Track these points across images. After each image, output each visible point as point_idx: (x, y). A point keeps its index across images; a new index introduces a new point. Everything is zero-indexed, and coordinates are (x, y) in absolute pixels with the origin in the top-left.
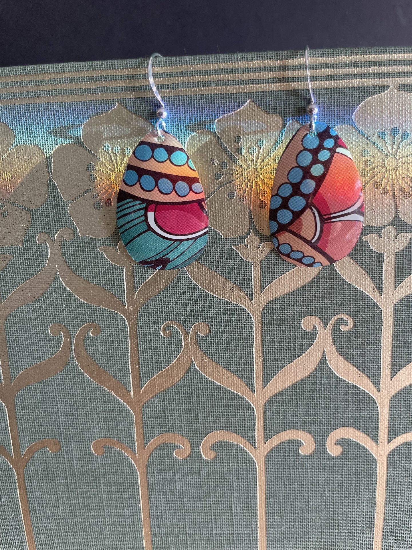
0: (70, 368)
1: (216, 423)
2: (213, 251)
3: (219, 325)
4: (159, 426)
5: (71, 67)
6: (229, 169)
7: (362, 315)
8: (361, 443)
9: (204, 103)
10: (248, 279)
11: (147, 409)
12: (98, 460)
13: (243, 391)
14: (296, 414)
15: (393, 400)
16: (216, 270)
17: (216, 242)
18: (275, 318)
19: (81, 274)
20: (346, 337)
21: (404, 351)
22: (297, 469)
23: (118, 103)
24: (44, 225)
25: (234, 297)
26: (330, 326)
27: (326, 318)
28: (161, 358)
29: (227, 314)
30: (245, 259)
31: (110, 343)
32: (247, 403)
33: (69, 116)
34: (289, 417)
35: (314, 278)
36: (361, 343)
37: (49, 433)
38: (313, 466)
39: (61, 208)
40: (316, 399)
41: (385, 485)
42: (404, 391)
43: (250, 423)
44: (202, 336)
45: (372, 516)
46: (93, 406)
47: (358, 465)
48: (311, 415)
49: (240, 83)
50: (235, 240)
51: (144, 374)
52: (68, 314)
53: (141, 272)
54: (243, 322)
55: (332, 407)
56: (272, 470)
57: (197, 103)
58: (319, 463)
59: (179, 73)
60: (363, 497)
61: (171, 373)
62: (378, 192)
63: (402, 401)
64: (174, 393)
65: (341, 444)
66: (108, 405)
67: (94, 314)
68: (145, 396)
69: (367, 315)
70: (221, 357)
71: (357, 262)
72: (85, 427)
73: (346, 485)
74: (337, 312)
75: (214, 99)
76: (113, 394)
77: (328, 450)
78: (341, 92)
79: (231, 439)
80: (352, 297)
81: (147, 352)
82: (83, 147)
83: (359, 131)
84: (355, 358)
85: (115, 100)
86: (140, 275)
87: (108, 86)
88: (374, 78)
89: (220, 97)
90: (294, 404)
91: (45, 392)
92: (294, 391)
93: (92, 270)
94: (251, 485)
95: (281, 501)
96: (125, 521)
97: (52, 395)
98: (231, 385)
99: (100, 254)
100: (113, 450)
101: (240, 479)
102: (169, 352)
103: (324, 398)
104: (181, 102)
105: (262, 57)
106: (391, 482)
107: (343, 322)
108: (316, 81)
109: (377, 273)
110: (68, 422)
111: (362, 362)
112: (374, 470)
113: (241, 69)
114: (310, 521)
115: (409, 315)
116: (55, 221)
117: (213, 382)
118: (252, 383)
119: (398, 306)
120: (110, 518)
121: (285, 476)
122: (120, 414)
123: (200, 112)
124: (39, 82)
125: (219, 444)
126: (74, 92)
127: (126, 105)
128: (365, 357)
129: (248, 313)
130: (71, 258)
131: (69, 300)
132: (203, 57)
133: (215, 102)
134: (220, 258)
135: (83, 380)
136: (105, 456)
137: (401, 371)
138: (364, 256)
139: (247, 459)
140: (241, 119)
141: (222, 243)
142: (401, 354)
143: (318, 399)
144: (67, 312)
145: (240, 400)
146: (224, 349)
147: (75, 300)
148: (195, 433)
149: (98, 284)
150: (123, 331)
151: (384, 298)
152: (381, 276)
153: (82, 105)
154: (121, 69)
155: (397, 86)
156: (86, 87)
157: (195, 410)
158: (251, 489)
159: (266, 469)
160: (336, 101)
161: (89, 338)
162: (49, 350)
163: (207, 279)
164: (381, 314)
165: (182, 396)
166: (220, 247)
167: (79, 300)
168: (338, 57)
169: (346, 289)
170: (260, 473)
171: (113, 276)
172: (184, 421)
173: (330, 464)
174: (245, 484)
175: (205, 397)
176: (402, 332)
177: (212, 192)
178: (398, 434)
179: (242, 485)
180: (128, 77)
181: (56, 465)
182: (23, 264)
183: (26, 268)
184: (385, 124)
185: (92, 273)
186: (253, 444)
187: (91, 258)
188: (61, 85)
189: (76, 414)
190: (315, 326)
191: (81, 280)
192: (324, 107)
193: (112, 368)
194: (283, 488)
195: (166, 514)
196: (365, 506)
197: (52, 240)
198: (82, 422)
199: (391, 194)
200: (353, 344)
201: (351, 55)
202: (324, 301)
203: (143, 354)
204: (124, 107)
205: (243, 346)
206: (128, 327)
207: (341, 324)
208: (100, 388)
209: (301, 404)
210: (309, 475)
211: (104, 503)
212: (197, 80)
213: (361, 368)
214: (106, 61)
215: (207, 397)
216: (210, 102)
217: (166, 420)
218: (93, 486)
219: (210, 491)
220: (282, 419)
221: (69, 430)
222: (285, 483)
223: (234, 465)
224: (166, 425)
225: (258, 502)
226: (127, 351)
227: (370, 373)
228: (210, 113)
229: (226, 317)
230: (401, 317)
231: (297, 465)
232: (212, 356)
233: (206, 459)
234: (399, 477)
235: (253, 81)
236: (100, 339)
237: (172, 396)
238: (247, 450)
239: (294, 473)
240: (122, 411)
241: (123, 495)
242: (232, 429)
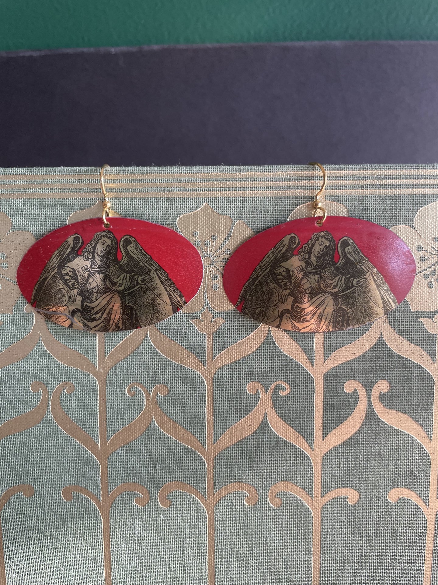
0: (46, 421)
1: (172, 474)
2: (173, 323)
3: (176, 387)
4: (122, 476)
5: (61, 171)
7: (297, 382)
8: (298, 497)
9: (168, 205)
10: (202, 348)
11: (112, 459)
12: (66, 506)
13: (196, 446)
14: (242, 468)
15: (325, 458)
16: (175, 339)
18: (224, 382)
19: (60, 339)
20: (284, 401)
21: (333, 415)
22: (243, 519)
23: (99, 201)
25: (190, 363)
26: (270, 391)
27: (267, 384)
28: (125, 415)
29: (184, 378)
30: (199, 331)
31: (82, 400)
32: (199, 457)
33: (57, 210)
34: (235, 470)
35: (257, 349)
36: (296, 407)
37: (25, 479)
38: (256, 516)
40: (258, 455)
41: (320, 537)
42: (335, 450)
43: (201, 475)
44: (161, 397)
46: (64, 455)
47: (296, 517)
48: (254, 469)
49: (198, 190)
51: (110, 429)
52: (47, 374)
53: (111, 339)
54: (197, 385)
55: (272, 463)
56: (220, 518)
57: (162, 205)
58: (262, 513)
59: (149, 180)
61: (134, 428)
63: (333, 459)
64: (136, 446)
65: (281, 497)
66: (78, 455)
67: (70, 374)
68: (111, 448)
69: (301, 382)
70: (178, 416)
71: (292, 337)
73: (285, 534)
74: (276, 379)
75: (177, 201)
76: (83, 445)
77: (269, 502)
78: (278, 200)
79: (185, 489)
80: (288, 367)
81: (114, 409)
84: (291, 419)
85: (96, 199)
86: (110, 342)
88: (305, 190)
89: (181, 200)
90: (240, 459)
91: (23, 442)
92: (240, 447)
93: (70, 336)
94: (202, 533)
95: (228, 548)
96: (89, 564)
97: (29, 445)
98: (186, 440)
100: (80, 496)
101: (192, 527)
102: (132, 410)
103: (266, 454)
104: (150, 202)
105: (216, 170)
106: (325, 534)
107: (281, 387)
108: (259, 190)
109: (309, 347)
110: (42, 469)
111: (298, 424)
112: (310, 521)
113: (198, 179)
114: (253, 567)
115: (337, 384)
117: (170, 437)
118: (203, 439)
119: (327, 376)
121: (231, 524)
122: (88, 464)
123: (165, 211)
124: (34, 181)
125: (174, 494)
126: (63, 190)
128: (300, 419)
129: (202, 378)
131: (49, 361)
132: (168, 168)
133: (178, 204)
134: (179, 330)
135: (57, 432)
136: (73, 502)
137: (331, 433)
139: (198, 508)
140: (198, 219)
141: (180, 317)
142: (331, 418)
143: (261, 455)
144: (46, 372)
145: (193, 454)
146: (181, 409)
147: (54, 362)
148: (153, 483)
149: (74, 349)
150: (94, 390)
151: (315, 368)
152: (313, 350)
153: (69, 202)
156: (73, 187)
157: (154, 462)
158: (202, 536)
160: (274, 207)
161: (65, 396)
162: (29, 404)
163: (167, 347)
164: (313, 382)
165: (143, 449)
166: (178, 320)
167: (58, 362)
168: (276, 173)
169: (283, 359)
170: (210, 521)
171: (88, 343)
172: (144, 472)
173: (271, 515)
174: (196, 531)
175: (163, 450)
176: (331, 398)
178: (330, 489)
179: (194, 533)
180: (107, 181)
181: (29, 508)
182: (12, 330)
183: (14, 333)
185: (70, 339)
186: (204, 494)
189: (50, 463)
190: (258, 391)
191: (60, 344)
192: (265, 211)
193: (83, 422)
194: (230, 536)
195: (125, 558)
198: (55, 470)
200: (290, 407)
201: (287, 171)
202: (266, 369)
203: (110, 410)
205: (197, 406)
206: (98, 387)
207: (280, 390)
208: (72, 439)
209: (246, 459)
210: (253, 525)
211: (70, 546)
212: (163, 187)
213: (297, 429)
215: (164, 450)
216: (173, 204)
217: (128, 471)
218: (61, 529)
219: (165, 537)
220: (229, 472)
221: (42, 477)
222: (232, 532)
223: (187, 514)
224: (128, 475)
225: (208, 549)
226: (96, 407)
227: (305, 434)
228: (173, 212)
229: (183, 380)
230: (330, 385)
231: (242, 515)
232: (170, 414)
233: (162, 507)
234: (332, 529)
235: (208, 189)
236: (73, 396)
237: (134, 449)
238: (199, 500)
239: (240, 522)
240: (90, 461)
241: (88, 539)
242: (185, 481)
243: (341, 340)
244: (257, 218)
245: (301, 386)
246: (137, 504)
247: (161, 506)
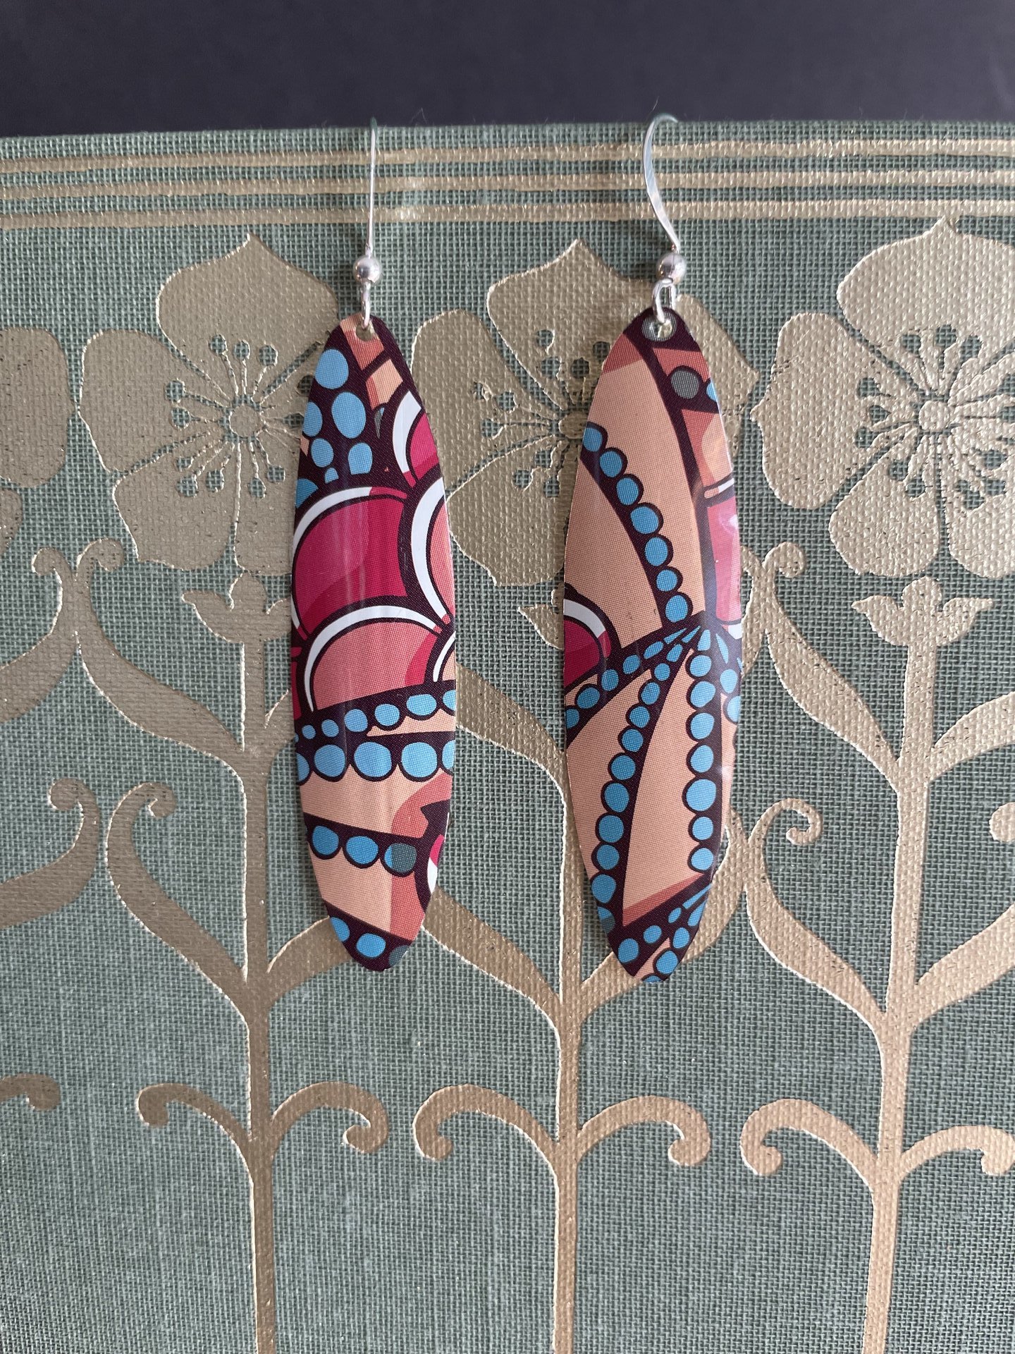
0: (93, 895)
1: (456, 1065)
2: (468, 616)
3: (476, 809)
4: (310, 1063)
5: (142, 143)
6: (519, 410)
7: (845, 804)
8: (831, 1146)
9: (463, 245)
10: (554, 694)
11: (281, 1014)
12: (151, 1140)
13: (530, 985)
14: (665, 1056)
15: (922, 1037)
16: (475, 665)
17: (476, 594)
19: (136, 656)
20: (800, 861)
21: (952, 907)
22: (662, 1204)
23: (252, 234)
24: (52, 529)
25: (516, 738)
26: (759, 829)
27: (751, 807)
30: (548, 643)
31: (197, 838)
32: (538, 1019)
33: (129, 263)
34: (645, 1062)
36: (840, 880)
37: (34, 1059)
38: (704, 1197)
39: (96, 489)
40: (716, 1019)
41: (890, 1264)
42: (951, 1014)
43: (542, 1070)
45: (855, 1345)
46: (145, 996)
47: (823, 1205)
48: (702, 1061)
49: (555, 198)
50: (527, 593)
51: (278, 925)
52: (97, 758)
53: (284, 660)
54: (536, 804)
55: (758, 1043)
56: (595, 1199)
57: (445, 245)
58: (720, 1190)
60: (831, 1290)
62: (896, 488)
63: (945, 1041)
64: (352, 978)
65: (780, 1145)
66: (184, 996)
67: (162, 760)
68: (278, 981)
69: (858, 805)
70: (477, 893)
71: (837, 665)
72: (122, 1051)
73: (787, 1254)
74: (779, 792)
75: (489, 234)
76: (198, 970)
77: (744, 1159)
78: (810, 229)
79: (494, 1109)
80: (819, 757)
81: (289, 867)
82: (160, 340)
83: (854, 330)
84: (822, 917)
85: (243, 228)
86: (282, 667)
87: (229, 193)
88: (896, 199)
89: (504, 231)
90: (659, 1029)
91: (28, 953)
92: (662, 995)
93: (163, 647)
94: (539, 1237)
95: (616, 1285)
96: (212, 1306)
97: (44, 963)
98: (500, 967)
99: (184, 609)
100: (189, 1115)
101: (511, 1218)
103: (739, 1018)
104: (406, 239)
105: (613, 135)
106: (907, 1257)
107: (794, 819)
108: (748, 199)
109: (887, 697)
110: (81, 1034)
111: (842, 930)
112: (864, 1220)
113: (559, 163)
114: (688, 1343)
115: (969, 814)
116: (79, 520)
117: (454, 956)
118: (552, 966)
119: (940, 789)
120: (174, 1293)
121: (628, 1218)
122: (213, 1024)
123: (451, 266)
124: (63, 177)
125: (460, 1121)
126: (147, 203)
127: (271, 241)
128: (849, 916)
129: (552, 783)
130: (114, 615)
131: (101, 721)
132: (466, 131)
133: (492, 242)
134: (486, 636)
135: (124, 929)
136: (169, 1130)
137: (943, 960)
138: (855, 653)
139: (530, 1165)
140: (555, 289)
141: (492, 597)
142: (946, 916)
143: (723, 1020)
144: (95, 752)
145: (521, 1008)
146: (486, 872)
147: (117, 722)
148: (400, 1088)
149: (176, 685)
150: (232, 809)
151: (904, 763)
152: (899, 707)
153: (163, 237)
154: (262, 151)
155: (954, 220)
156: (177, 193)
157: (404, 1026)
158: (540, 1246)
159: (579, 1197)
160: (796, 252)
161: (147, 822)
162: (45, 845)
164: (895, 806)
165: (371, 989)
166: (486, 607)
167: (128, 723)
168: (805, 142)
169: (804, 734)
170: (565, 1204)
171: (215, 668)
172: (374, 1054)
173: (749, 1196)
174: (522, 1232)
175: (430, 994)
176: (949, 857)
177: (472, 466)
178: (930, 1129)
179: (517, 1236)
180: (279, 172)
181: (46, 1144)
184: (921, 317)
185: (163, 657)
186: (550, 1126)
187: (162, 618)
188: (116, 185)
189: (103, 1016)
191: (134, 671)
192: (766, 265)
193: (200, 902)
194: (622, 1251)
195: (317, 1295)
196: (836, 1315)
197: (70, 568)
198: (117, 1036)
199: (931, 494)
200: (819, 881)
201: (839, 138)
202: (748, 762)
203: (279, 871)
204: (265, 246)
205: (534, 867)
206: (245, 801)
207: (791, 827)
208: (167, 951)
209: (677, 1030)
210: (692, 1222)
211: (161, 1254)
212: (449, 188)
213: (838, 947)
214: (228, 133)
215: (435, 995)
216: (478, 242)
217: (327, 1048)
218: (134, 1204)
219: (431, 1244)
220: (626, 1065)
221: (83, 1055)
222: (629, 1238)
223: (498, 1180)
224: (327, 1061)
225: (555, 1283)
226: (239, 860)
227: (863, 961)
228: (478, 269)
229: (496, 788)
230: (948, 816)
231: (660, 1192)
232: (454, 887)
233: (424, 1159)
234: (929, 1243)
235: (588, 195)
236: (172, 826)
237: (346, 986)
238: (533, 1142)
239: (653, 1213)
240: (218, 1016)
241: (210, 1237)
242: (495, 1085)
243: (989, 679)
244: (740, 287)
245: (856, 817)
246: (352, 1146)
247: (422, 1155)
